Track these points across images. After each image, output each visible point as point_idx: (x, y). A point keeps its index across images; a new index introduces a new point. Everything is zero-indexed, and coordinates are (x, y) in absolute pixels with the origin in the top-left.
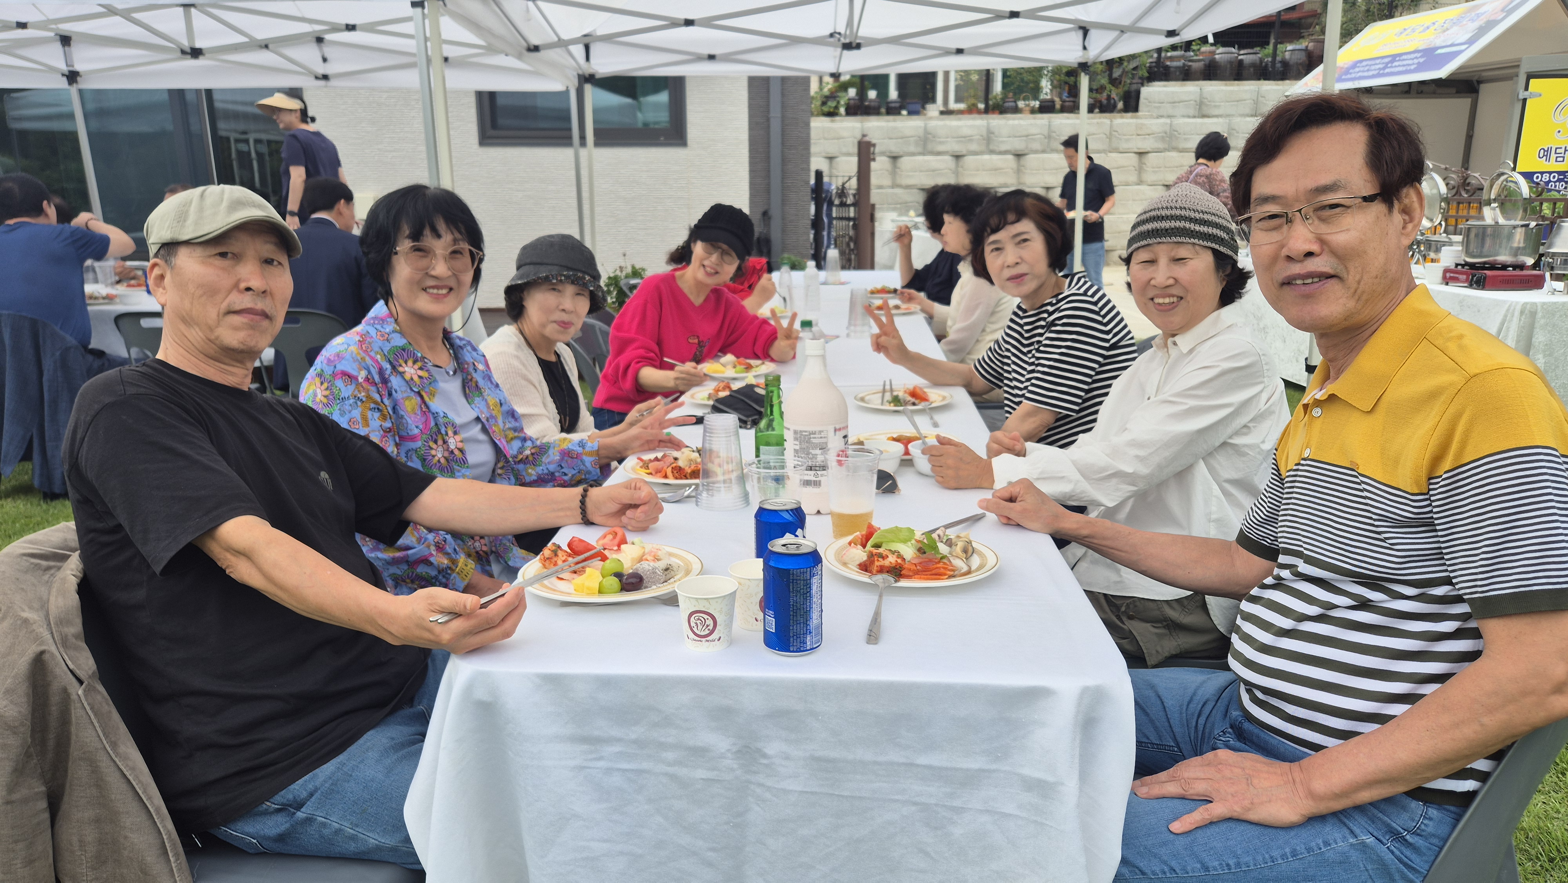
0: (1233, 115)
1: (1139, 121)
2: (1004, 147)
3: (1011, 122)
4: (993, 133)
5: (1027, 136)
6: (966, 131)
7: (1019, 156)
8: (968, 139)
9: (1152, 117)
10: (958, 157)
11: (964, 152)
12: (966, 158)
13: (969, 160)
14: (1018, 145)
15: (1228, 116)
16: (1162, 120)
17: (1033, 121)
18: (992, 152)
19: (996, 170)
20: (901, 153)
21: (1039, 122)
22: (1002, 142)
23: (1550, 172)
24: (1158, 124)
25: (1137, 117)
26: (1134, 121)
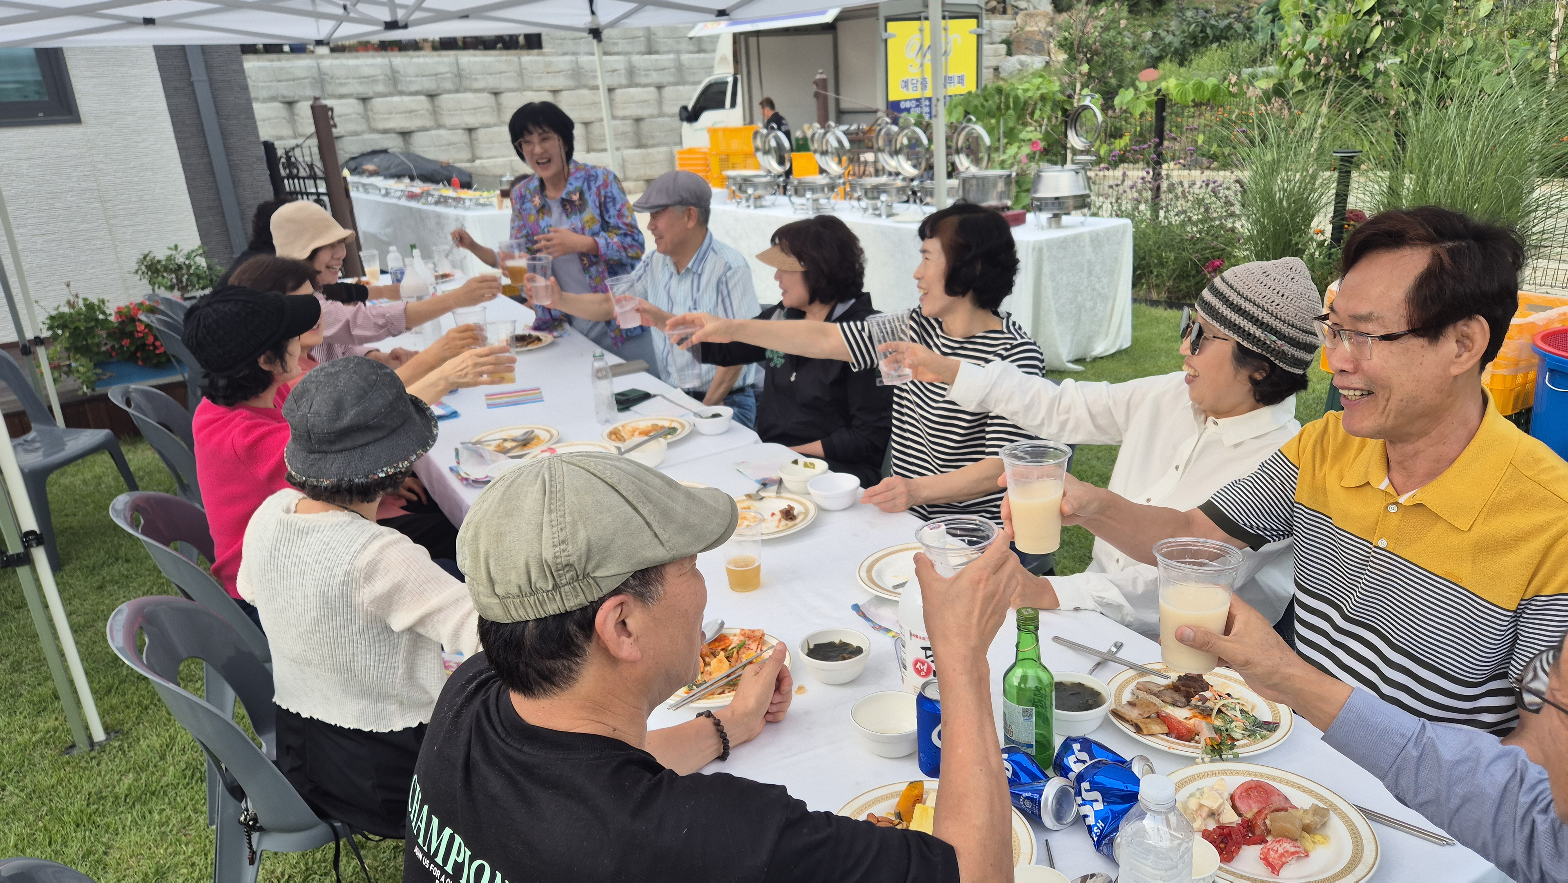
1: (547, 59)
2: (414, 88)
3: (415, 60)
4: (398, 72)
5: (436, 75)
6: (367, 71)
7: (432, 96)
8: (371, 79)
9: (557, 54)
10: (365, 100)
11: (371, 94)
12: (374, 100)
13: (377, 103)
14: (429, 85)
16: (568, 58)
17: (439, 59)
18: (401, 93)
19: (410, 112)
20: (296, 98)
21: (446, 60)
22: (411, 82)
23: (910, 100)
24: (563, 63)
25: (543, 55)
26: (540, 58)
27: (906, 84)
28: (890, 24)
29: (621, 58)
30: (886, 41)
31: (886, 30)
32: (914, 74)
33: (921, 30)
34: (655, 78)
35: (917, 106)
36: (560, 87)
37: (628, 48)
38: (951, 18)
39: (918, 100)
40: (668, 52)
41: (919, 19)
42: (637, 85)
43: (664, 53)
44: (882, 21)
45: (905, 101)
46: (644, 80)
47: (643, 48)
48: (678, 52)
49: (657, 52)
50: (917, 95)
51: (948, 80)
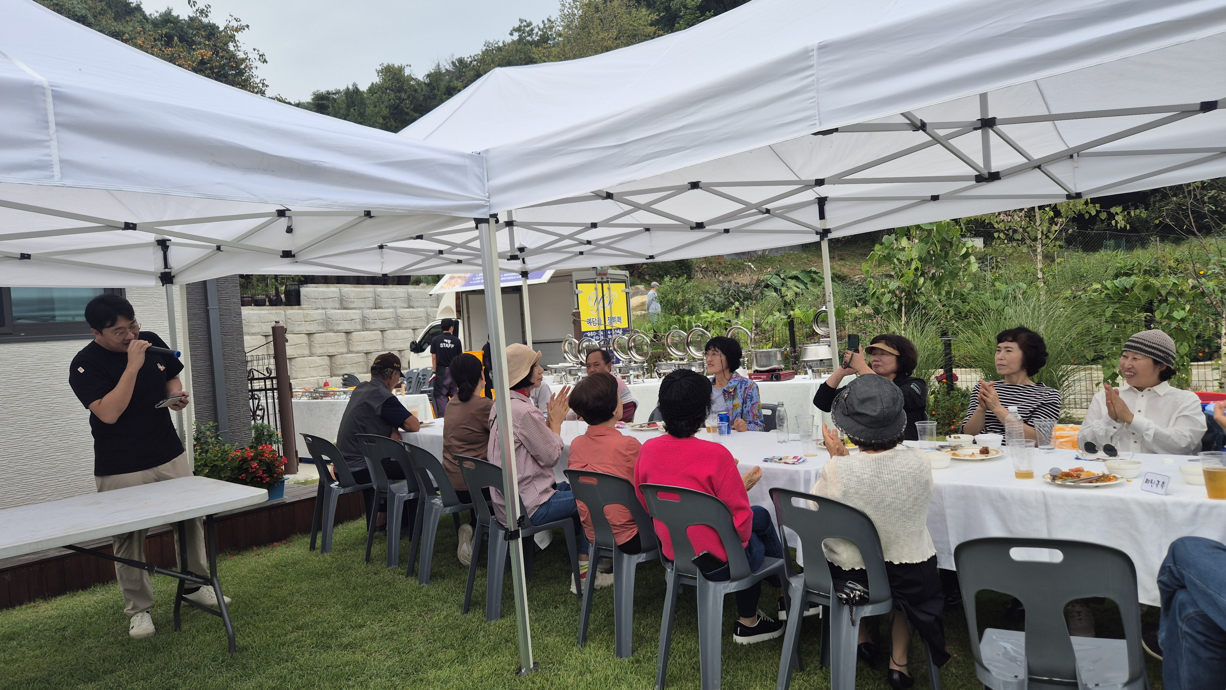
0: (363, 308)
1: (305, 312)
9: (312, 309)
15: (360, 308)
16: (320, 311)
23: (593, 331)
24: (317, 314)
25: (302, 309)
26: (300, 311)
27: (589, 322)
28: (578, 285)
29: (357, 311)
30: (577, 295)
31: (577, 288)
32: (593, 315)
33: (596, 289)
34: (381, 324)
35: (597, 335)
36: (314, 331)
37: (362, 305)
38: (611, 282)
39: (597, 331)
40: (388, 308)
41: (595, 282)
42: (367, 330)
43: (385, 308)
44: (574, 283)
45: (590, 332)
46: (373, 326)
47: (371, 305)
48: (394, 307)
49: (380, 308)
50: (596, 328)
51: (612, 319)
